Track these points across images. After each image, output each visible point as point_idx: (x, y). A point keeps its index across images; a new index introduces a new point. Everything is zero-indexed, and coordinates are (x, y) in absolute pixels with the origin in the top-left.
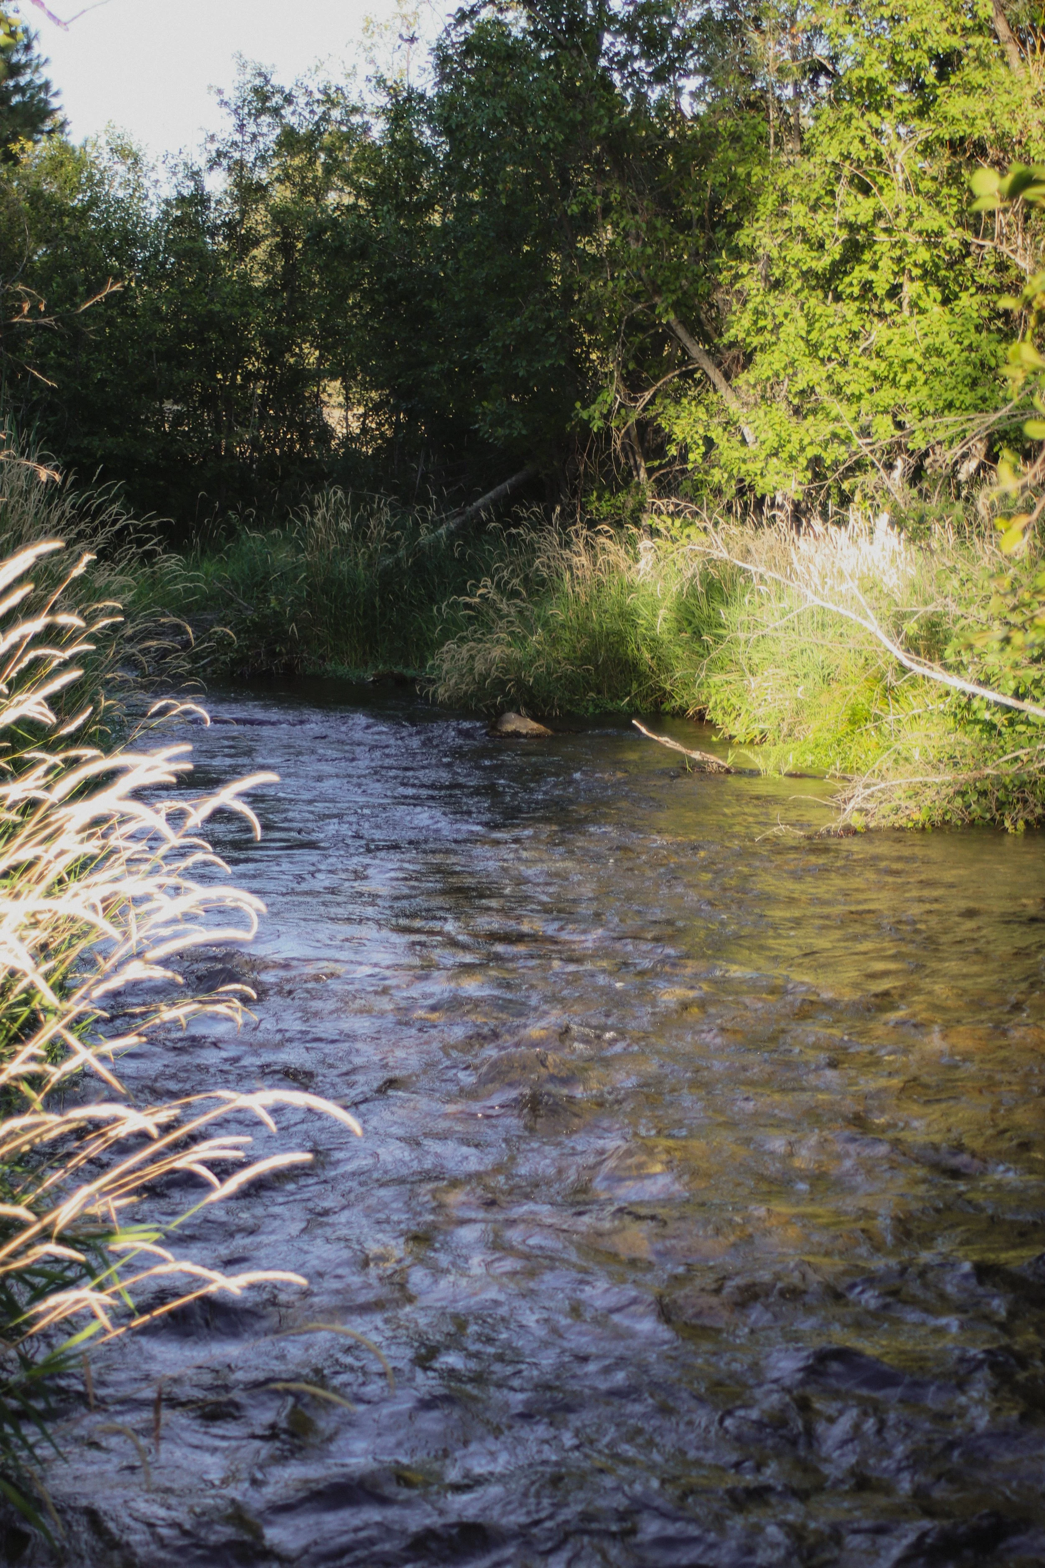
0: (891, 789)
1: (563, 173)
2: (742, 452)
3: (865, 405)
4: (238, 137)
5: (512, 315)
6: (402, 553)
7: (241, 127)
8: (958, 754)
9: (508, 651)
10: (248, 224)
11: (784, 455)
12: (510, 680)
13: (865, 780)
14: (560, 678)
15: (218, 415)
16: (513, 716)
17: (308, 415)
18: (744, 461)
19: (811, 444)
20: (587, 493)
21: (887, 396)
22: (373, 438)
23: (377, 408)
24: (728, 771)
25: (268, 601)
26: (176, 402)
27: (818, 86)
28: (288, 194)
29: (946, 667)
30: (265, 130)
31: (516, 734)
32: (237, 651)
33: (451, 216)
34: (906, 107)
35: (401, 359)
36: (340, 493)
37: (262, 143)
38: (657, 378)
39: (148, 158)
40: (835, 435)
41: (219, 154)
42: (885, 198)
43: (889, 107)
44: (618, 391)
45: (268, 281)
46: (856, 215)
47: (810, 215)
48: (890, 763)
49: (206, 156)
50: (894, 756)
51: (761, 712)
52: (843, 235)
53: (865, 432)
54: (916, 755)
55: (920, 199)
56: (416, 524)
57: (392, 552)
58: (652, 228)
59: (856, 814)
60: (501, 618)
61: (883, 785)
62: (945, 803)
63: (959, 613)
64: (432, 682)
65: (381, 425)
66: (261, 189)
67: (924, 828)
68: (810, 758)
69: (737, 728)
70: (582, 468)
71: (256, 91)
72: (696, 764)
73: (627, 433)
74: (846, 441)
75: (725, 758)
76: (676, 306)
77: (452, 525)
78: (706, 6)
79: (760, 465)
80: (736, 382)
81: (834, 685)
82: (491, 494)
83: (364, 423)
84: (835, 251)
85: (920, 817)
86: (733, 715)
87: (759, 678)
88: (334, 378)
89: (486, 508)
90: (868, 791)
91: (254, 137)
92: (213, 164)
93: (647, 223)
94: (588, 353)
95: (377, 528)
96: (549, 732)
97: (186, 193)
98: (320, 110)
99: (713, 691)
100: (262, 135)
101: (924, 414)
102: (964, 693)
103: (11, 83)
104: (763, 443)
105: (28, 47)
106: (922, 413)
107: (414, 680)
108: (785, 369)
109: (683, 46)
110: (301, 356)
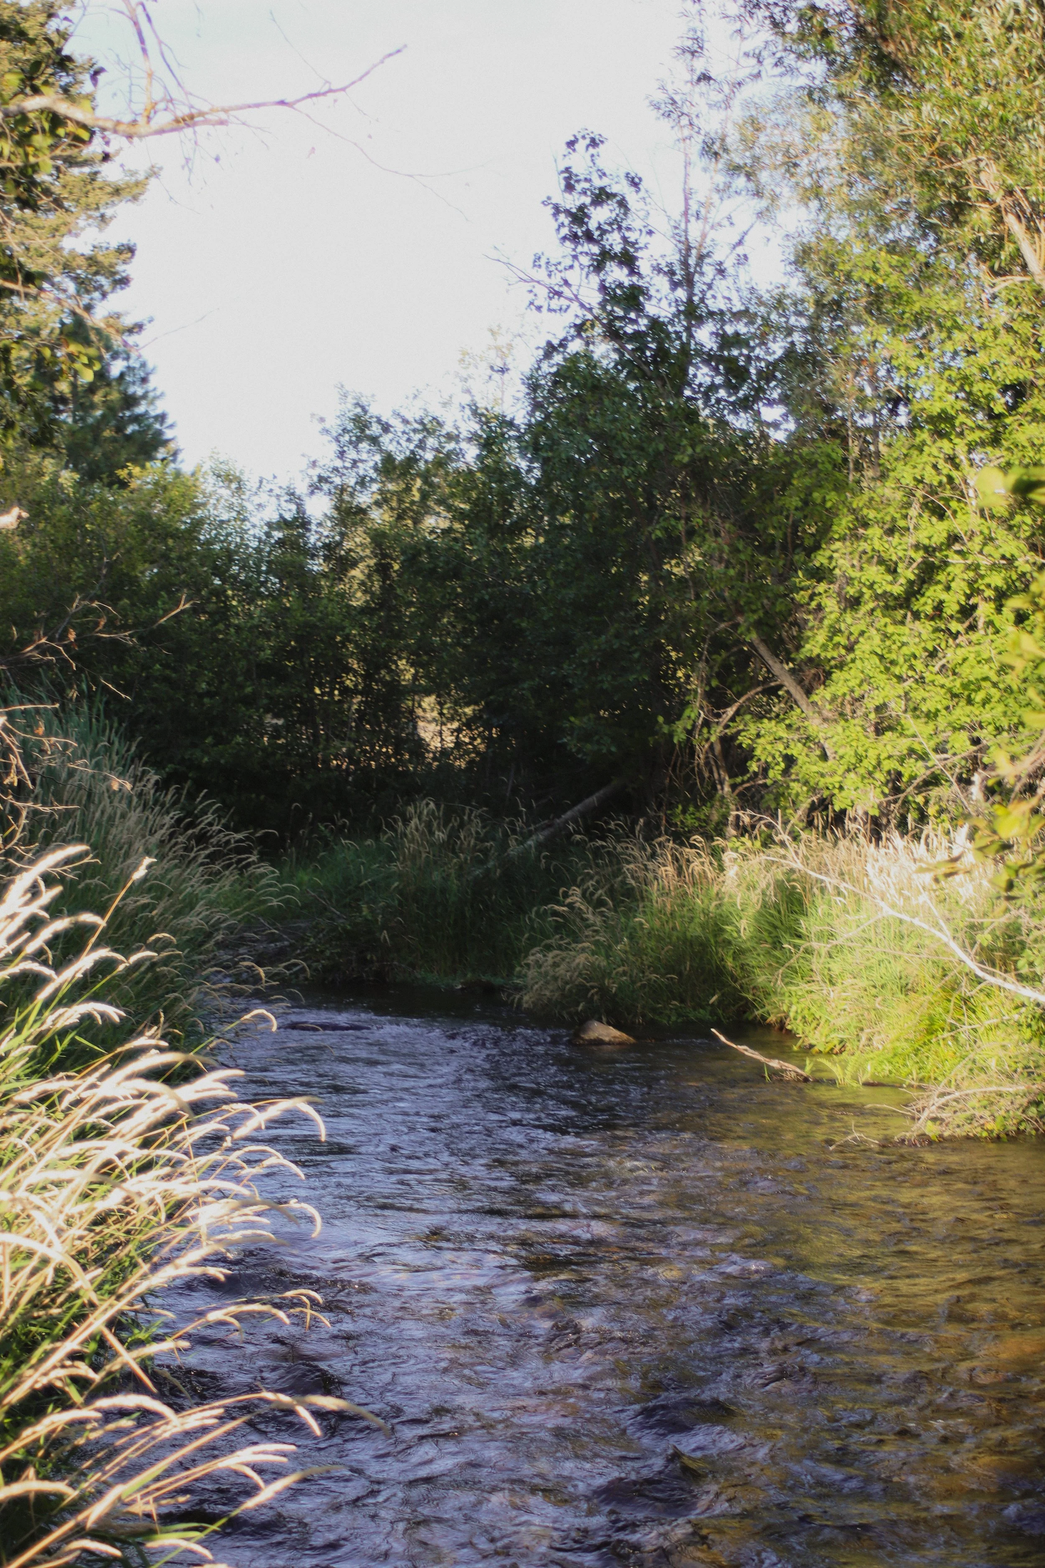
0: (965, 1099)
1: (650, 498)
2: (822, 766)
3: (942, 722)
4: (338, 463)
5: (599, 634)
6: (491, 864)
7: (342, 454)
8: (1032, 1064)
9: (592, 959)
10: (347, 545)
11: (861, 771)
12: (593, 987)
13: (941, 1089)
14: (644, 986)
15: (316, 730)
16: (596, 1024)
17: (403, 730)
18: (822, 775)
19: (889, 757)
20: (671, 806)
21: (962, 713)
22: (467, 752)
23: (469, 724)
24: (806, 1080)
25: (360, 910)
26: (276, 716)
27: (897, 415)
28: (386, 517)
29: (1021, 978)
30: (364, 456)
31: (599, 1042)
32: (328, 958)
33: (542, 540)
34: (976, 436)
35: (493, 676)
36: (432, 805)
37: (362, 469)
38: (739, 695)
39: (251, 484)
40: (911, 752)
41: (321, 479)
42: (959, 521)
43: (961, 434)
44: (702, 708)
45: (367, 602)
46: (930, 538)
47: (885, 538)
48: (965, 1073)
49: (307, 481)
50: (970, 1065)
51: (840, 1022)
52: (919, 556)
53: (940, 749)
54: (993, 1063)
55: (993, 524)
56: (506, 835)
57: (482, 862)
58: (735, 551)
59: (930, 1123)
60: (588, 926)
61: (957, 1094)
62: (1019, 1113)
63: (1032, 925)
64: (518, 989)
65: (473, 739)
66: (362, 511)
67: (998, 1137)
68: (888, 1067)
69: (817, 1038)
70: (667, 781)
71: (357, 420)
72: (774, 1072)
73: (711, 747)
74: (923, 757)
75: (802, 1067)
76: (758, 625)
77: (541, 837)
78: (789, 339)
79: (837, 778)
80: (815, 698)
81: (911, 994)
82: (579, 807)
83: (457, 737)
84: (908, 573)
85: (995, 1127)
86: (814, 1025)
87: (839, 987)
88: (428, 694)
89: (575, 821)
90: (943, 1100)
91: (355, 463)
92: (314, 488)
93: (729, 545)
94: (675, 671)
95: (467, 839)
96: (632, 1040)
97: (288, 516)
98: (417, 437)
99: (794, 1000)
100: (362, 461)
101: (999, 730)
102: (1038, 1005)
103: (128, 413)
104: (842, 757)
105: (144, 380)
106: (997, 729)
107: (501, 989)
108: (860, 685)
109: (767, 376)
110: (397, 673)
